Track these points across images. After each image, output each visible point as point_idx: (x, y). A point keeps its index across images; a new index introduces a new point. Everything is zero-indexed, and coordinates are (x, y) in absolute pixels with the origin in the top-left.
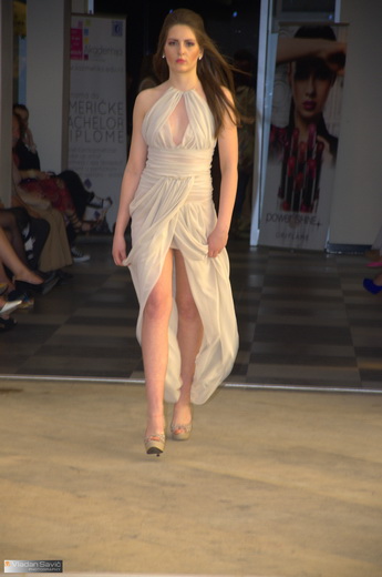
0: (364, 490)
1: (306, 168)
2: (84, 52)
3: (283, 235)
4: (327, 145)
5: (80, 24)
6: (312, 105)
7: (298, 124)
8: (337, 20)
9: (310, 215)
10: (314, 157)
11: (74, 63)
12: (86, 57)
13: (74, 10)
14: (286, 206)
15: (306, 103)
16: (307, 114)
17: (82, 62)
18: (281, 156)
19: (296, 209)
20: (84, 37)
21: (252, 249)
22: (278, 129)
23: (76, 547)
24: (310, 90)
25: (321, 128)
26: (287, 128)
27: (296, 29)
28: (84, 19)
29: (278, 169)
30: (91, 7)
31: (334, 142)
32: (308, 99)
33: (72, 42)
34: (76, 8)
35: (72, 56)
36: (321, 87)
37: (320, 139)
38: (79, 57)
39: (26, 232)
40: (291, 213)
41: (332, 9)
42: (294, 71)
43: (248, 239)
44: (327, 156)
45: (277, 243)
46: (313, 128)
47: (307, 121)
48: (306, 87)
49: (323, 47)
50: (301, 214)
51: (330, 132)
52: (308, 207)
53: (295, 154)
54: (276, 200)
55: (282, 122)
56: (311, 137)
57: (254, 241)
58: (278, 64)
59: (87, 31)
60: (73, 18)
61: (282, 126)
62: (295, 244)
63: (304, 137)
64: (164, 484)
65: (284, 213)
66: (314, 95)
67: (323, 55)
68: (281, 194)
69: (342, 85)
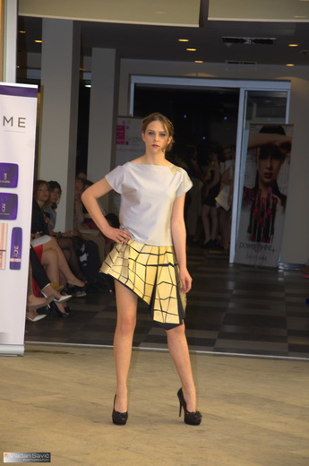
0: (280, 422)
1: (266, 214)
2: (126, 140)
3: (250, 257)
4: (279, 200)
5: (124, 123)
6: (269, 175)
7: (261, 187)
8: (287, 122)
9: (268, 245)
10: (271, 207)
11: (118, 146)
12: (127, 143)
13: (120, 114)
14: (252, 239)
15: (266, 174)
16: (266, 180)
17: (124, 146)
18: (250, 206)
19: (259, 241)
20: (126, 130)
21: (231, 265)
22: (248, 189)
23: (88, 454)
24: (269, 166)
25: (276, 190)
26: (254, 189)
27: (261, 127)
28: (126, 120)
29: (248, 214)
30: (131, 112)
31: (284, 198)
32: (267, 171)
33: (117, 134)
34: (121, 113)
35: (117, 143)
36: (275, 164)
37: (275, 196)
38: (122, 143)
39: (83, 249)
40: (256, 243)
41: (284, 116)
42: (259, 153)
43: (228, 259)
44: (279, 207)
45: (246, 261)
46: (270, 189)
47: (266, 185)
48: (267, 164)
49: (277, 139)
50: (262, 243)
51: (282, 192)
52: (267, 239)
53: (258, 205)
54: (246, 234)
55: (251, 185)
56: (269, 195)
57: (231, 261)
58: (249, 149)
59: (128, 128)
60: (119, 119)
61: (251, 188)
62: (258, 263)
63: (264, 195)
64: (151, 415)
65: (251, 243)
66: (271, 168)
67: (277, 144)
68: (249, 231)
69: (289, 163)
